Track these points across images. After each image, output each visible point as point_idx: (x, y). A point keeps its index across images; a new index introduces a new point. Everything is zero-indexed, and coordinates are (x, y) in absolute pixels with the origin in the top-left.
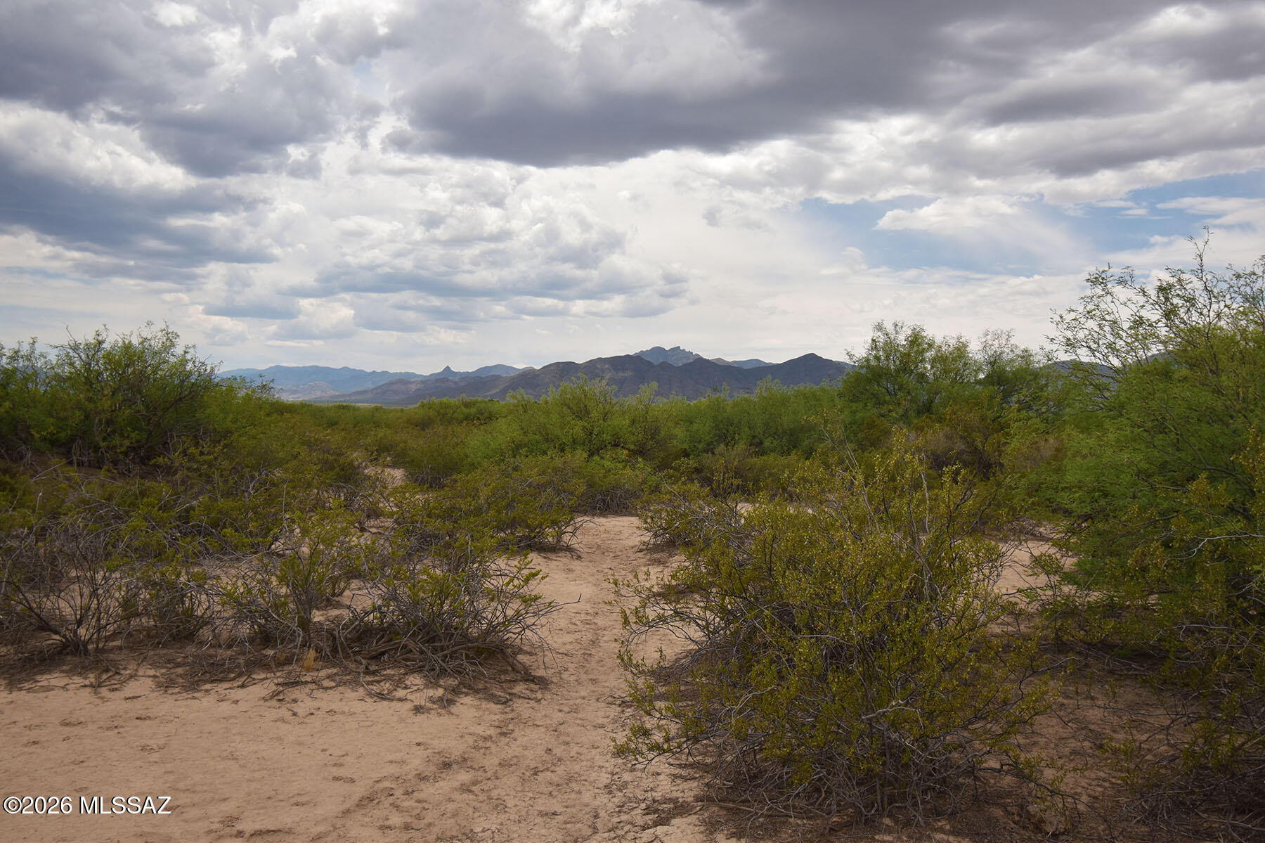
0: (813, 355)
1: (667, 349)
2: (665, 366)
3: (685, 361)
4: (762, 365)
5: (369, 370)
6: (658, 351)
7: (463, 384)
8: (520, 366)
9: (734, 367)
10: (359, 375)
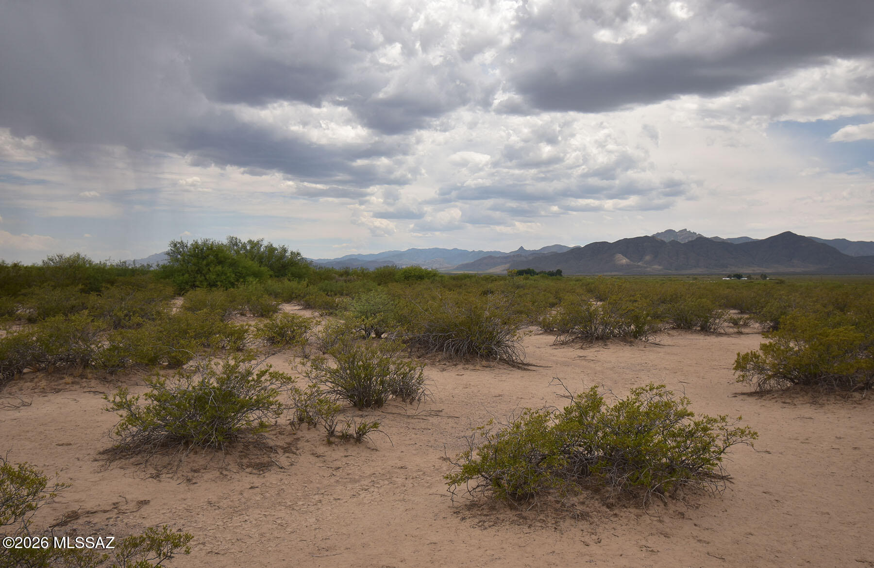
0: (789, 232)
1: (677, 231)
2: (674, 243)
3: (690, 239)
4: (750, 241)
5: (470, 250)
6: (670, 232)
7: (531, 258)
8: (572, 246)
9: (728, 243)
10: (464, 253)
